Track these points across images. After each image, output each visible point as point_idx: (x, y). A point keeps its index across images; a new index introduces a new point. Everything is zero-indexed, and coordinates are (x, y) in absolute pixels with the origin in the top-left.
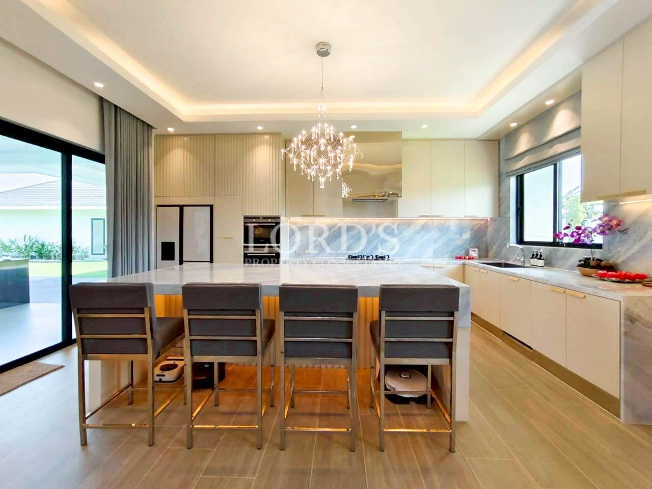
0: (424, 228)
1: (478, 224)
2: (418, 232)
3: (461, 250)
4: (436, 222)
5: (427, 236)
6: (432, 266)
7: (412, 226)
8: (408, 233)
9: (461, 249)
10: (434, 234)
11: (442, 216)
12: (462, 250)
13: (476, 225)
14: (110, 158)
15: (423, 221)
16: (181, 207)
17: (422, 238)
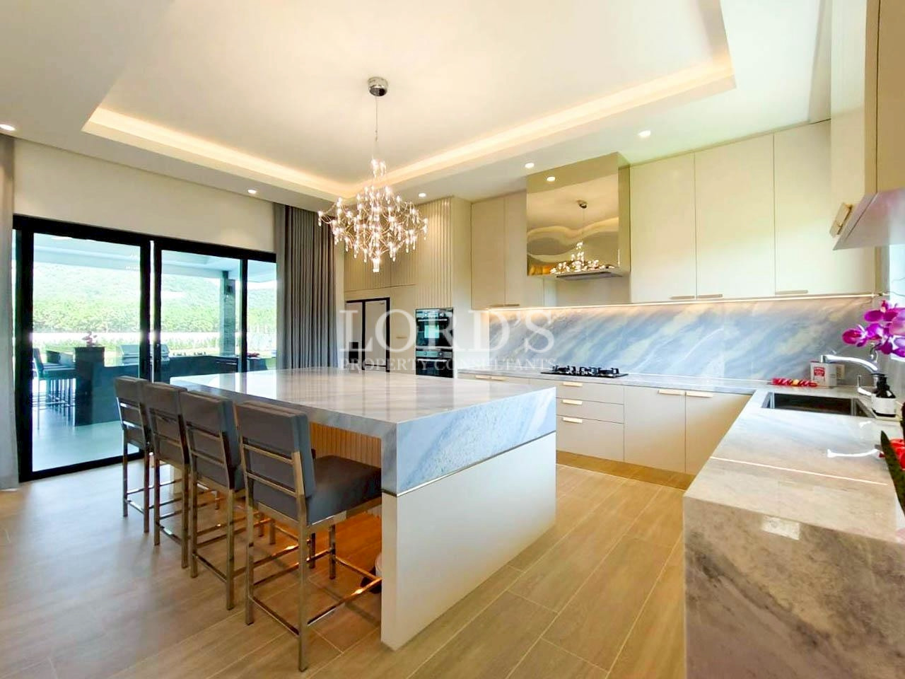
0: (705, 320)
1: (844, 307)
2: (691, 328)
3: (795, 365)
4: (730, 308)
5: (712, 335)
6: (682, 392)
7: (677, 317)
8: (669, 330)
9: (794, 362)
10: (727, 332)
11: (721, 296)
12: (798, 364)
13: (838, 310)
14: (281, 257)
15: (701, 307)
16: (364, 302)
17: (700, 338)
